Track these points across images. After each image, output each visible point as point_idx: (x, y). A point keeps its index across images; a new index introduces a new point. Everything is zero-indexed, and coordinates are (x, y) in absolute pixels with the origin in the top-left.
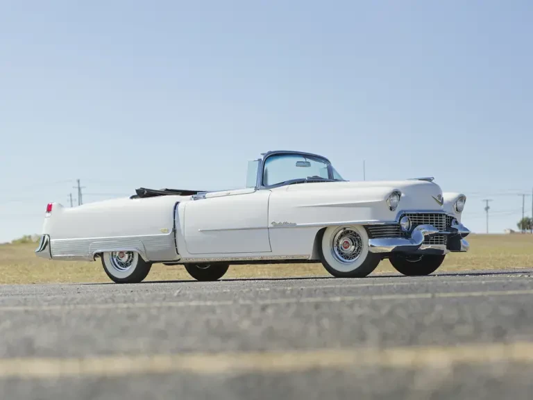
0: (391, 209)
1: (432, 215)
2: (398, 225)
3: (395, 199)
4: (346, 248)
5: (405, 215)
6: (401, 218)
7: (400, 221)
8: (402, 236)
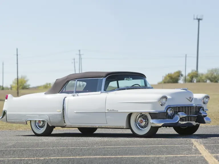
0: (161, 105)
1: (188, 107)
2: (166, 113)
3: (164, 100)
4: (141, 123)
5: (170, 107)
6: (168, 109)
7: (167, 110)
8: (168, 118)
